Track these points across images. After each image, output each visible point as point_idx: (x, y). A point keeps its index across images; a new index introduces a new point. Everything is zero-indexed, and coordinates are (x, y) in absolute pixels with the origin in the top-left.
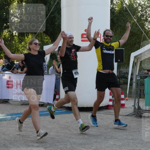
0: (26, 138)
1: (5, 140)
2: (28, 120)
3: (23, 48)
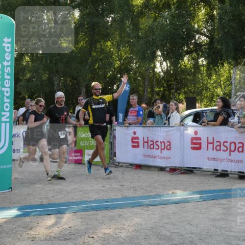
0: (226, 231)
1: (192, 234)
2: (228, 202)
3: (214, 85)
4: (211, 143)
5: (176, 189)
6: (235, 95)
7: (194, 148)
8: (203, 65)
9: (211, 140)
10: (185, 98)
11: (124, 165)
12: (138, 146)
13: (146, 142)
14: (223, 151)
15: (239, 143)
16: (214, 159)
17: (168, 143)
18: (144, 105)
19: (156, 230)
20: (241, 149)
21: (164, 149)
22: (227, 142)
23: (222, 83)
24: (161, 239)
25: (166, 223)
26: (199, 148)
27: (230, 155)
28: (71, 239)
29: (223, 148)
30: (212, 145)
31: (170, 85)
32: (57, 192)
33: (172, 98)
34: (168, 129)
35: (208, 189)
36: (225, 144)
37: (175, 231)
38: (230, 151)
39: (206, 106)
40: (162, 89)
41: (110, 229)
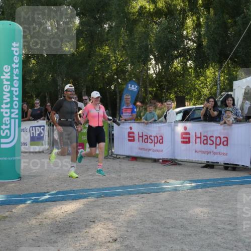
1: (183, 218)
2: (214, 191)
3: (201, 85)
4: (198, 138)
5: (168, 178)
6: (220, 94)
7: (183, 142)
8: (191, 68)
9: (198, 135)
10: (175, 97)
11: (121, 157)
12: (133, 140)
13: (141, 137)
14: (210, 144)
15: (224, 137)
16: (202, 152)
17: (161, 138)
18: (138, 104)
19: (150, 215)
20: (225, 143)
21: (157, 143)
22: (213, 137)
23: (208, 83)
24: (154, 223)
25: (160, 209)
26: (189, 142)
27: (216, 148)
28: (75, 223)
29: (210, 142)
30: (199, 139)
31: (162, 85)
32: (62, 181)
33: (163, 97)
34: (160, 125)
35: (197, 179)
36: (212, 138)
37: (168, 216)
38: (216, 144)
39: (194, 104)
40: (154, 89)
41: (110, 214)
